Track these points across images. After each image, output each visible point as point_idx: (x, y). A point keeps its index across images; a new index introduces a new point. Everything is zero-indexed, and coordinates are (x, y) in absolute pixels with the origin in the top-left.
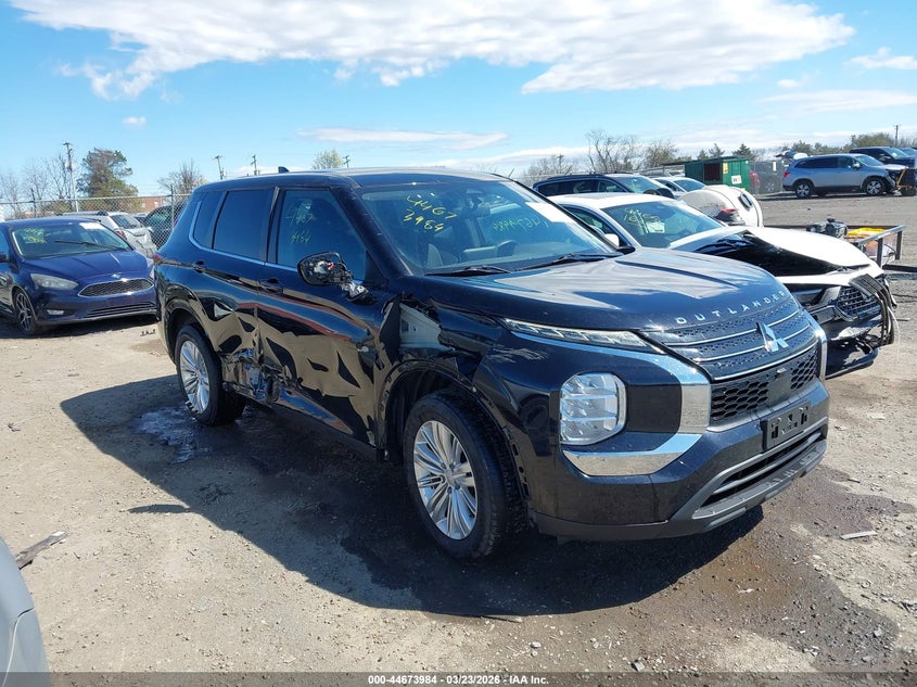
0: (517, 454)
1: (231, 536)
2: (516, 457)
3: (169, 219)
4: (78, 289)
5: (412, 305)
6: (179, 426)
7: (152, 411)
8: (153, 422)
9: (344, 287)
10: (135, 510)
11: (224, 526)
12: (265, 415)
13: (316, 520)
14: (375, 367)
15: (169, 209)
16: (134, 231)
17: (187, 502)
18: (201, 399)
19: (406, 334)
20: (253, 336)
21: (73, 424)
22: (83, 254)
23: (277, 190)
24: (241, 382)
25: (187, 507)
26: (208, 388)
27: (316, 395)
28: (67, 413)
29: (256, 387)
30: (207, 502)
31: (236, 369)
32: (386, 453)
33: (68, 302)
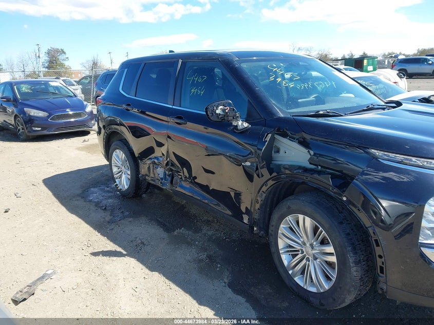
0: (378, 245)
1: (156, 276)
2: (376, 248)
3: (90, 82)
4: (48, 117)
5: (285, 135)
6: (110, 197)
7: (94, 187)
8: (96, 194)
9: (234, 123)
10: (95, 254)
11: (152, 268)
12: (158, 191)
13: (208, 267)
14: (255, 175)
15: (90, 77)
16: (73, 87)
17: (124, 249)
18: (124, 182)
19: (277, 155)
20: (163, 150)
21: (50, 193)
22: (51, 98)
23: (180, 61)
24: (152, 175)
25: (124, 252)
26: (129, 177)
27: (205, 188)
28: (47, 187)
29: (162, 179)
30: (136, 250)
31: (149, 168)
32: (255, 229)
33: (43, 123)
